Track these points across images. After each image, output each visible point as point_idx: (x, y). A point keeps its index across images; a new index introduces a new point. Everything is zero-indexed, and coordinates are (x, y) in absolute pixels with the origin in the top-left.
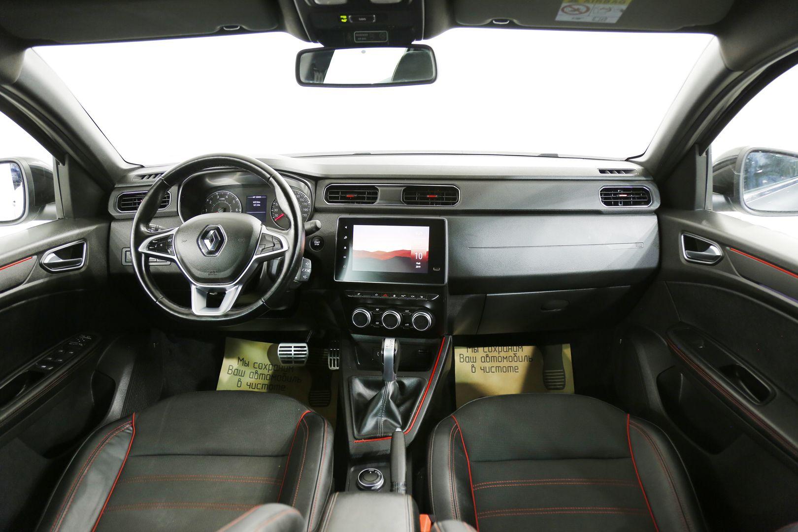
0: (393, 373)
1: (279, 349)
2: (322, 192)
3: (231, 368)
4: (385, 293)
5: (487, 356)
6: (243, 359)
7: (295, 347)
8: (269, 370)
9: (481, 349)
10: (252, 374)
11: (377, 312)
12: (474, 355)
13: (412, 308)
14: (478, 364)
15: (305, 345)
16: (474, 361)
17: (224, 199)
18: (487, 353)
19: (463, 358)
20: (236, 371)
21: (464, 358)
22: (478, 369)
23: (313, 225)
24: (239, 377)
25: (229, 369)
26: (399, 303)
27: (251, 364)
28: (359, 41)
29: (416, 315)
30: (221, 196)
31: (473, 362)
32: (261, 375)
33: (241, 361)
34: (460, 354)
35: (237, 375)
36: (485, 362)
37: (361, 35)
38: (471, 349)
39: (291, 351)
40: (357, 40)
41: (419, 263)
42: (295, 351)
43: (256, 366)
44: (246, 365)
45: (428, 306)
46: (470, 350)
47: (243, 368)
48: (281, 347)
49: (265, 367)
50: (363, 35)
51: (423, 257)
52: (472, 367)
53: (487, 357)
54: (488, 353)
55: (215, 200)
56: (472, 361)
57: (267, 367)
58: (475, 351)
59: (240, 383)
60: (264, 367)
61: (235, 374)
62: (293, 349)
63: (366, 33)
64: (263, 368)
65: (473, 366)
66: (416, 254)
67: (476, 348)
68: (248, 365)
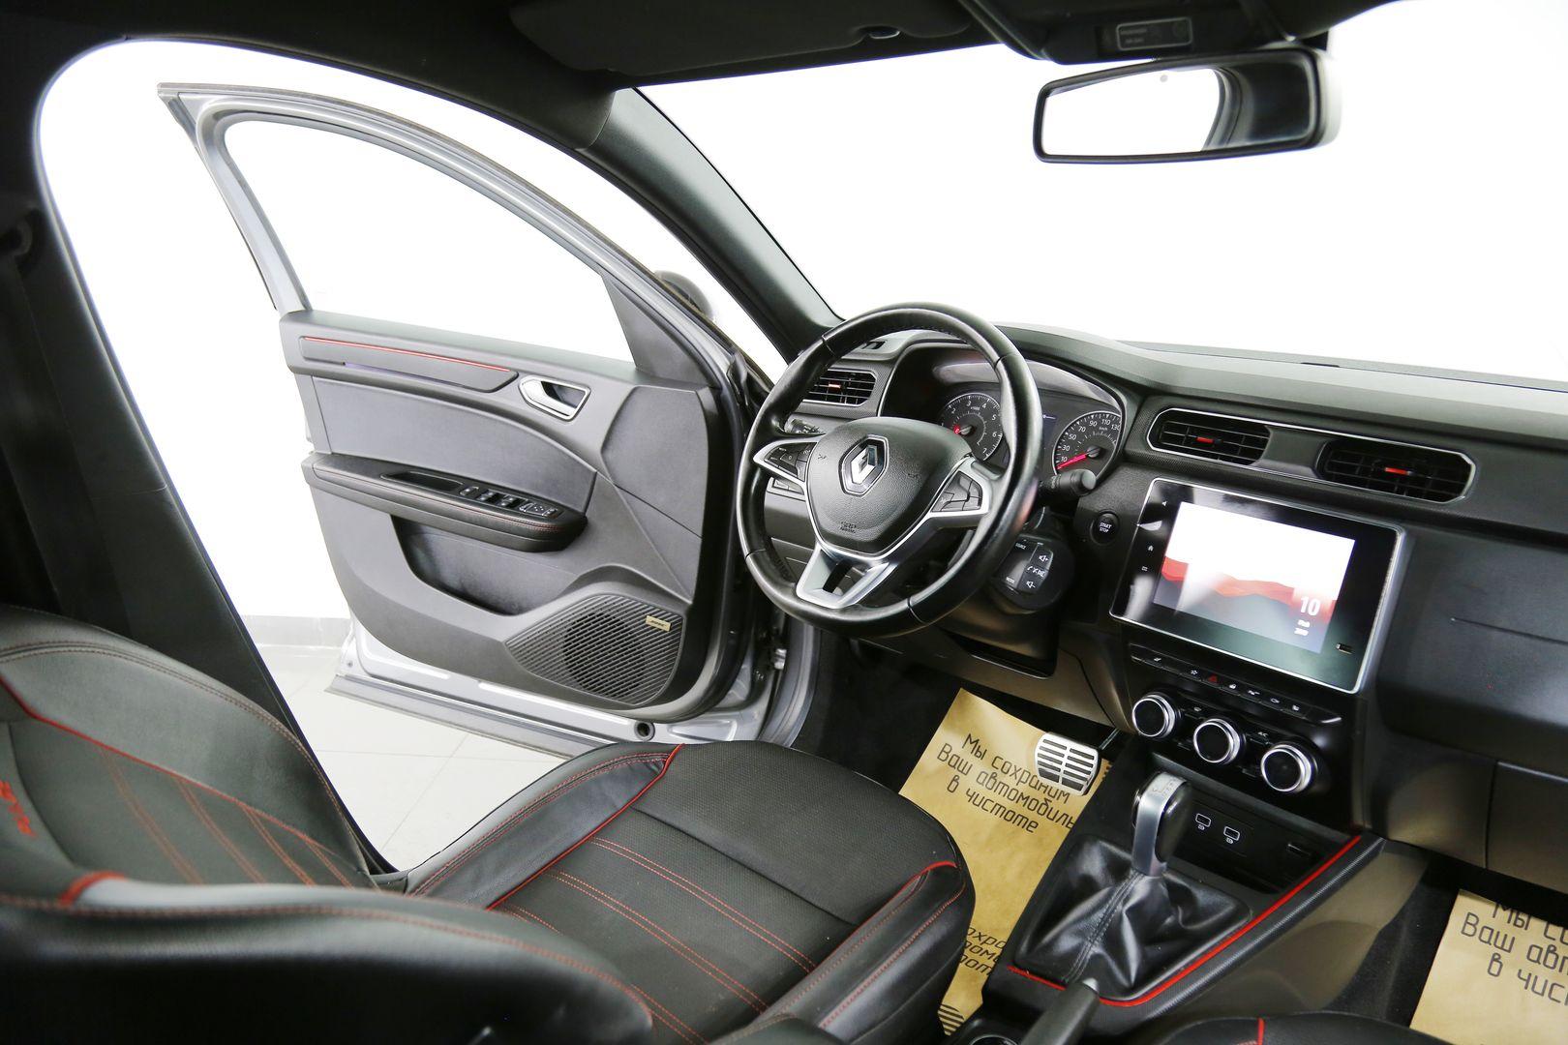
0: (1154, 857)
1: (1041, 743)
2: (1150, 420)
3: (947, 749)
4: (1211, 675)
5: (1552, 950)
6: (977, 741)
7: (1072, 750)
8: (1019, 781)
9: (1537, 925)
10: (984, 775)
11: (1196, 713)
12: (1511, 931)
13: (1278, 731)
14: (1514, 960)
15: (1094, 752)
16: (1507, 947)
17: (978, 409)
18: (1551, 942)
19: (1474, 925)
20: (955, 758)
21: (1479, 927)
22: (1509, 972)
23: (1075, 479)
24: (955, 772)
25: (943, 750)
26: (1252, 711)
27: (989, 757)
28: (1127, 46)
29: (1278, 748)
30: (975, 402)
31: (1502, 948)
32: (1001, 785)
33: (971, 743)
34: (1469, 914)
35: (954, 767)
36: (1538, 961)
37: (1131, 32)
38: (1507, 913)
39: (1063, 756)
40: (1123, 46)
41: (1307, 625)
42: (1069, 758)
43: (999, 764)
44: (978, 754)
45: (1320, 741)
46: (1503, 914)
47: (970, 758)
48: (1045, 741)
49: (1015, 773)
50: (1137, 31)
51: (1321, 612)
52: (1493, 960)
53: (1549, 951)
54: (1557, 943)
55: (962, 406)
56: (1499, 944)
57: (1019, 774)
58: (1519, 923)
59: (955, 784)
60: (1012, 771)
61: (952, 763)
62: (1067, 753)
63: (1142, 26)
64: (1010, 773)
65: (1495, 959)
66: (1305, 600)
67: (1525, 918)
68: (982, 756)
